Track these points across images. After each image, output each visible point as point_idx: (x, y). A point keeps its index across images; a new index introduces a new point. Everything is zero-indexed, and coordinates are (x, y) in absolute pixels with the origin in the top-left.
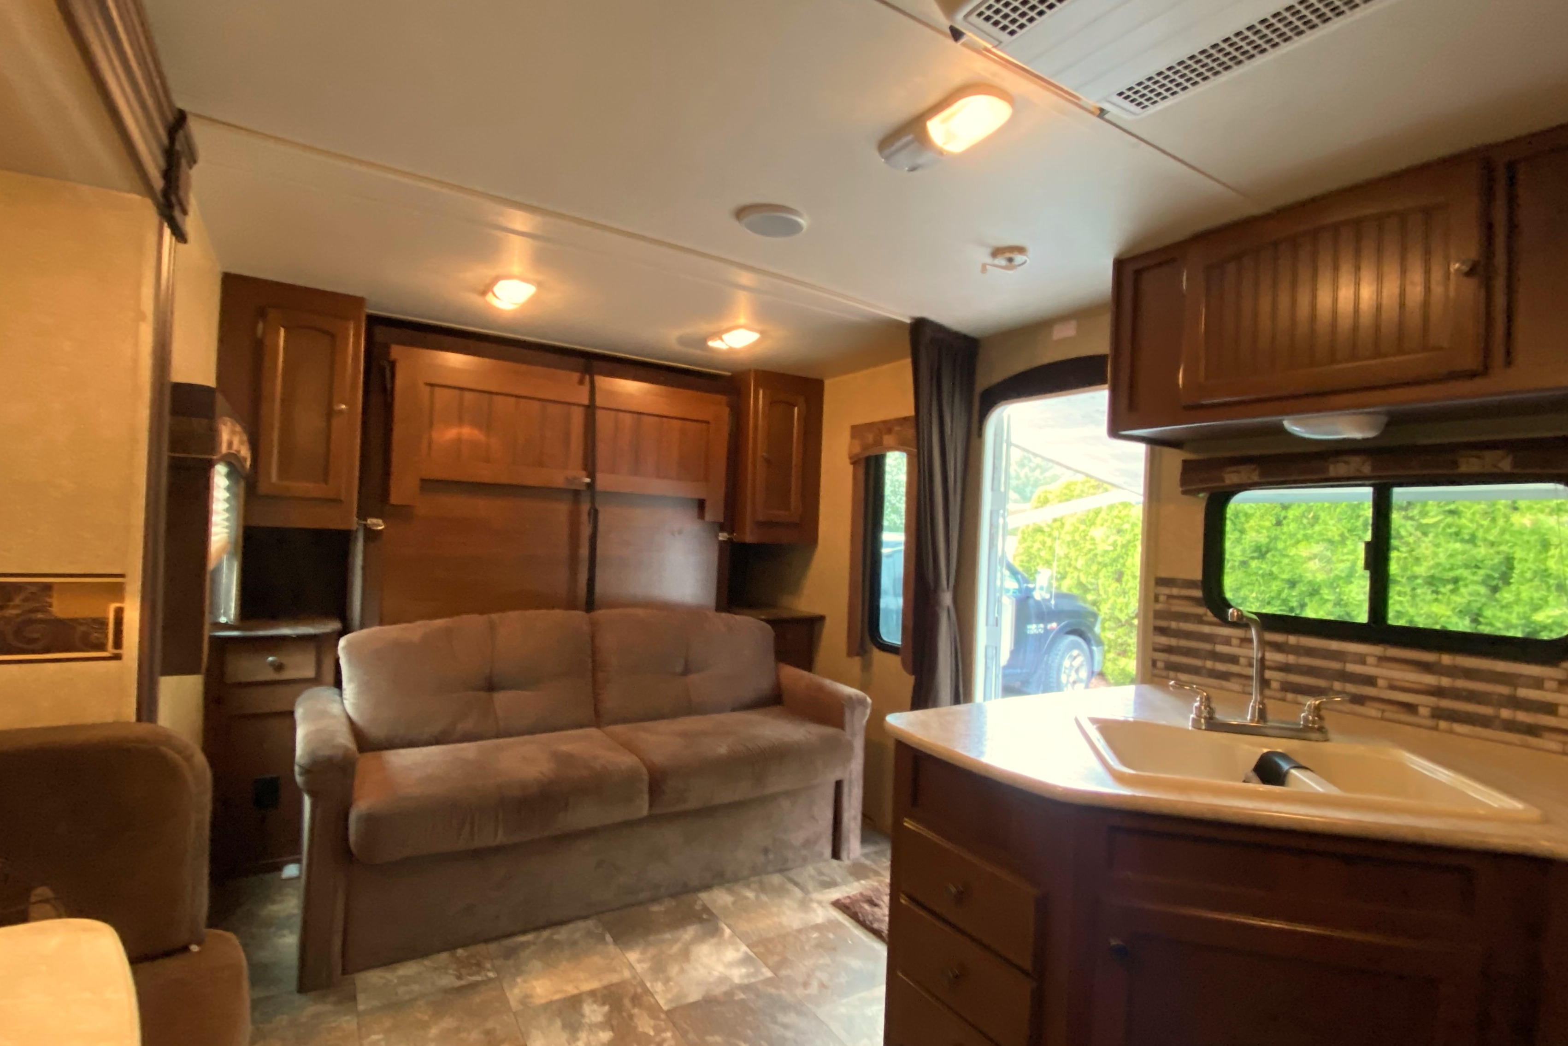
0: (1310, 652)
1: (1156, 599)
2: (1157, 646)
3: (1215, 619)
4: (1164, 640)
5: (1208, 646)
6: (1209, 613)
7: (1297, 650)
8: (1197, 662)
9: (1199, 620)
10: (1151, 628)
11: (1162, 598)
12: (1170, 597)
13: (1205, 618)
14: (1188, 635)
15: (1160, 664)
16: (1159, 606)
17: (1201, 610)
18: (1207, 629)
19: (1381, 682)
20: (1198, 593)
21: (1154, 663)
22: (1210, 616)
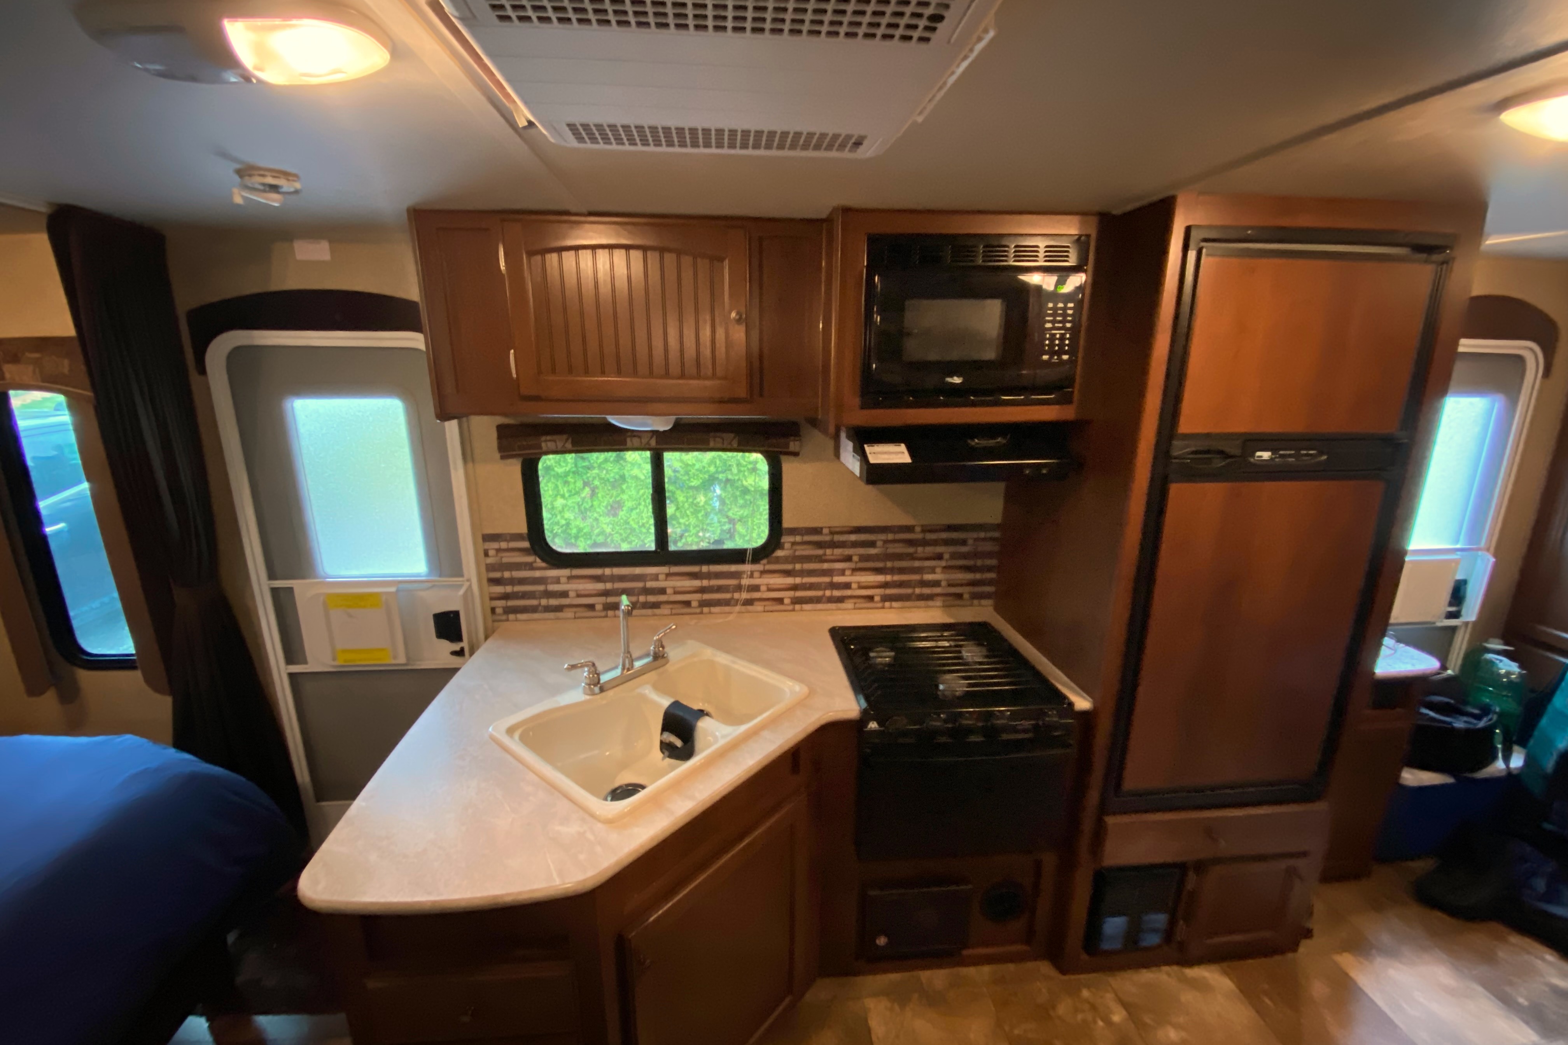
0: (622, 578)
1: (486, 554)
2: (494, 595)
3: (544, 565)
4: (499, 589)
5: (541, 588)
6: (538, 560)
7: (613, 579)
8: (534, 602)
9: (530, 567)
10: (485, 581)
11: (491, 553)
12: (498, 550)
13: (535, 565)
14: (522, 581)
15: (499, 611)
16: (490, 560)
17: (530, 559)
18: (538, 574)
19: (669, 591)
20: (526, 544)
21: (493, 610)
22: (539, 563)
